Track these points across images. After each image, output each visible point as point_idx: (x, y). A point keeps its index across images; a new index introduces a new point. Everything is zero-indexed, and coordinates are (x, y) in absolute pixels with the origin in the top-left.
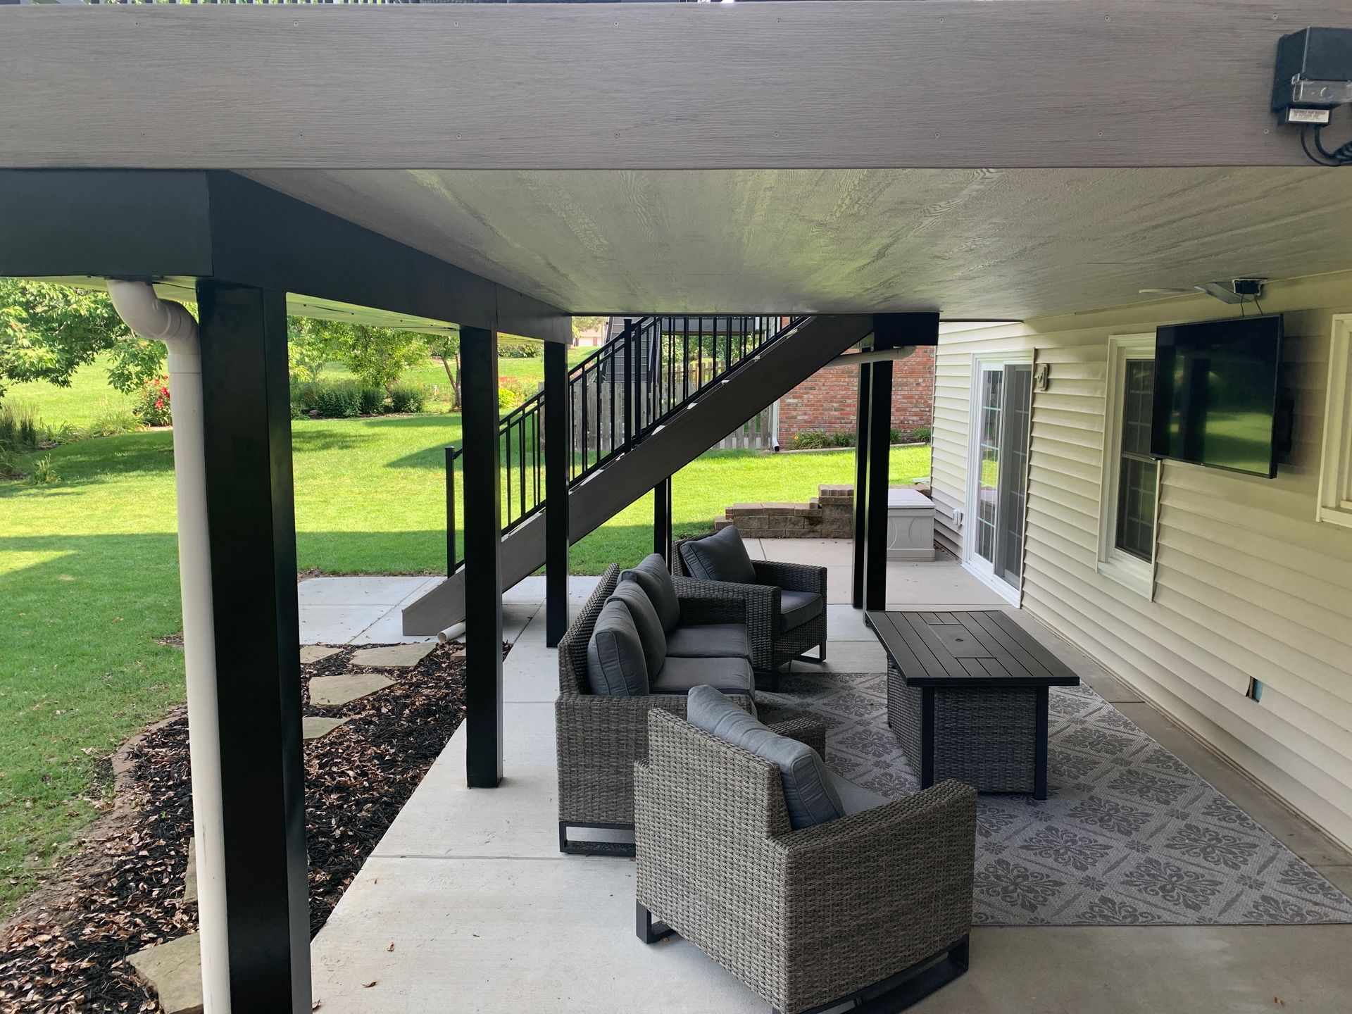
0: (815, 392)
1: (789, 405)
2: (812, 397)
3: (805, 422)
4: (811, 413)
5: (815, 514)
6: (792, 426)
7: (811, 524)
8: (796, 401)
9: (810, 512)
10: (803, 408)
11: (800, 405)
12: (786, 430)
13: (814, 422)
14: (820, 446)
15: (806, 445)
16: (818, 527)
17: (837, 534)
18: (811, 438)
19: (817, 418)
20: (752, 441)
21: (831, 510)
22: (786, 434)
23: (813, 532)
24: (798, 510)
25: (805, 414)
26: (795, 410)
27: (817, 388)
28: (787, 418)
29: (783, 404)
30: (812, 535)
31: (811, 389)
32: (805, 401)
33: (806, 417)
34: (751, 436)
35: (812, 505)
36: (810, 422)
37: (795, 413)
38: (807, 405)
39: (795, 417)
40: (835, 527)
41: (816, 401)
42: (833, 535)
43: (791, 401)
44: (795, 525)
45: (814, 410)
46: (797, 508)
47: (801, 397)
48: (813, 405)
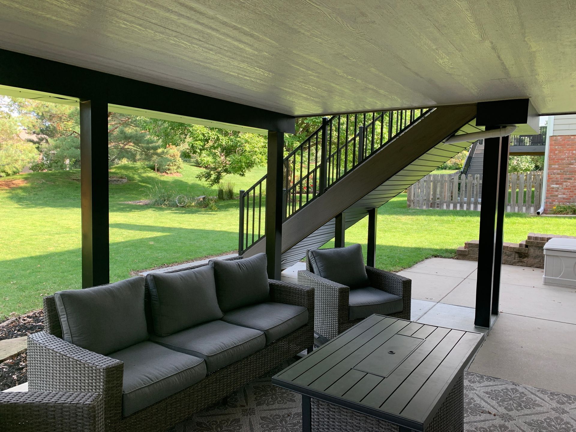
0: (571, 181)
1: (553, 188)
2: (569, 184)
3: (564, 199)
4: (568, 193)
5: (523, 251)
6: (554, 201)
7: (520, 257)
8: (558, 186)
9: (519, 249)
10: (562, 191)
11: (560, 188)
12: (550, 203)
13: (570, 199)
14: (570, 213)
15: (560, 212)
16: (525, 259)
17: (538, 266)
18: (565, 209)
19: (572, 197)
20: (528, 209)
21: (534, 250)
22: (550, 206)
23: (521, 262)
24: (511, 247)
25: (564, 194)
26: (557, 191)
27: (573, 178)
28: (551, 196)
29: (549, 188)
30: (521, 264)
31: (569, 179)
32: (565, 187)
33: (565, 196)
34: (527, 206)
35: (521, 245)
36: (567, 199)
37: (557, 193)
38: (565, 189)
39: (557, 196)
40: (537, 260)
41: (572, 187)
42: (535, 266)
43: (555, 186)
44: (509, 256)
45: (571, 192)
46: (511, 246)
47: (561, 184)
48: (569, 189)
